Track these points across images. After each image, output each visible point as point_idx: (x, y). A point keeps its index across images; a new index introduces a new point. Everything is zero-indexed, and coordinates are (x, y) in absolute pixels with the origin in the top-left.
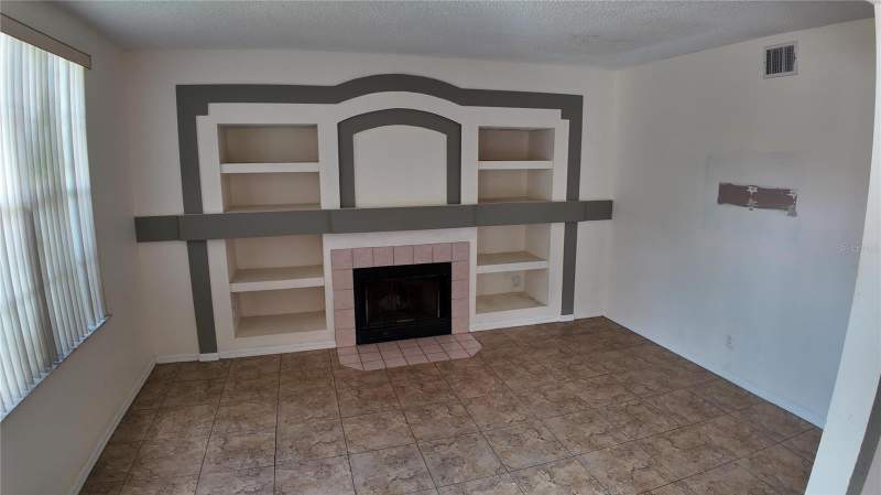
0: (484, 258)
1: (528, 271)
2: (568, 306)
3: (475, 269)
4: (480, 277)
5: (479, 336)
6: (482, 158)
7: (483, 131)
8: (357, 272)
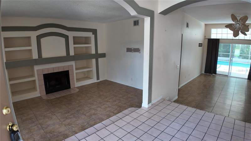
0: (77, 69)
1: (87, 71)
2: (98, 78)
3: (75, 72)
4: (76, 73)
5: (78, 88)
6: (74, 44)
7: (74, 37)
8: (44, 75)
